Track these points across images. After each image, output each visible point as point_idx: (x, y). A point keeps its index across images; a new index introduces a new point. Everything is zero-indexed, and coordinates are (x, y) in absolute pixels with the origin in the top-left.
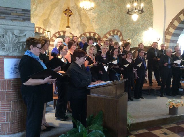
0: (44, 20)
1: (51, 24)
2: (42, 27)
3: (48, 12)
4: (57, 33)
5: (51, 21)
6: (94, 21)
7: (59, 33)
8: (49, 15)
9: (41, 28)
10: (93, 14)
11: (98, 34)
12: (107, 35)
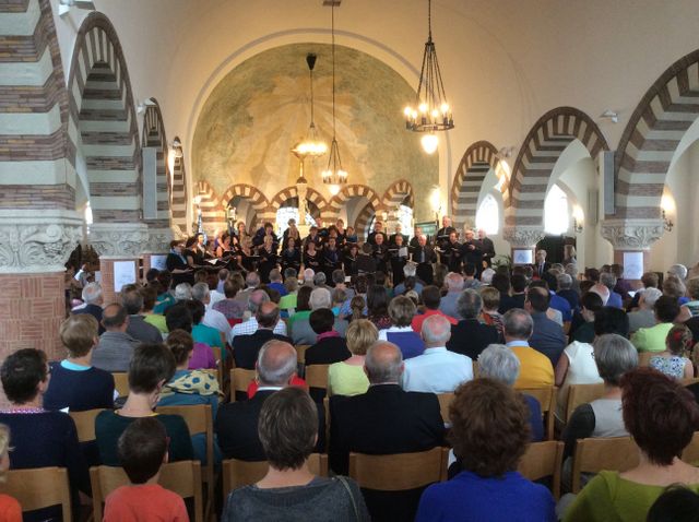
0: (254, 169)
1: (270, 175)
2: (249, 182)
3: (261, 151)
4: (282, 192)
5: (270, 169)
6: (363, 160)
7: (286, 191)
8: (264, 156)
9: (246, 186)
12: (391, 192)
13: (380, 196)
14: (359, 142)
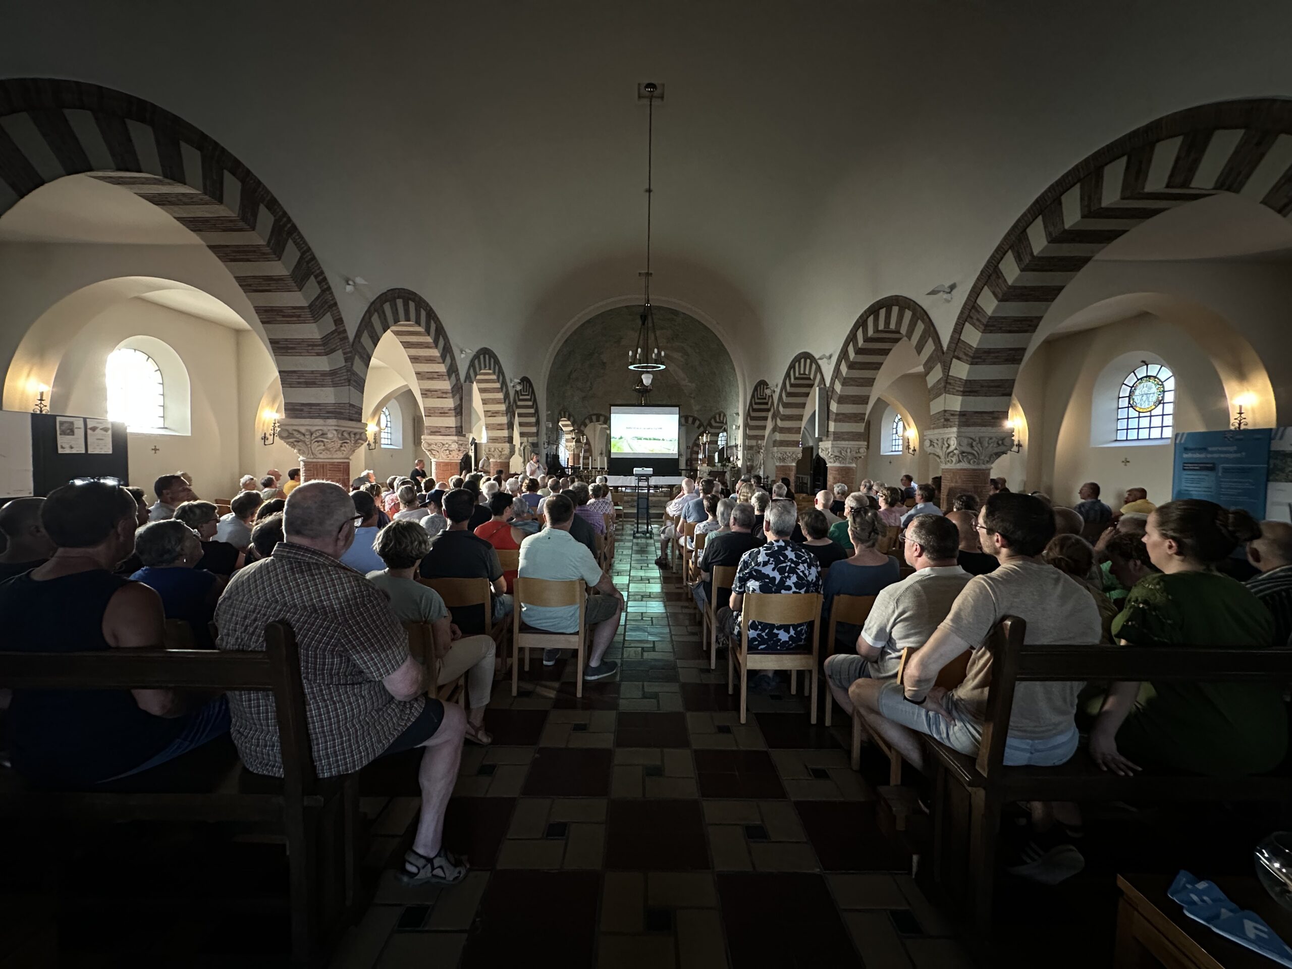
6: (692, 396)
9: (601, 415)
10: (689, 384)
11: (699, 420)
12: (713, 422)
13: (705, 424)
14: (690, 382)
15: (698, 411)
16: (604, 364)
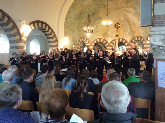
0: (104, 33)
1: (109, 35)
2: (102, 38)
7: (115, 40)
11: (143, 38)
13: (145, 40)
14: (138, 21)
15: (142, 34)
16: (101, 18)
